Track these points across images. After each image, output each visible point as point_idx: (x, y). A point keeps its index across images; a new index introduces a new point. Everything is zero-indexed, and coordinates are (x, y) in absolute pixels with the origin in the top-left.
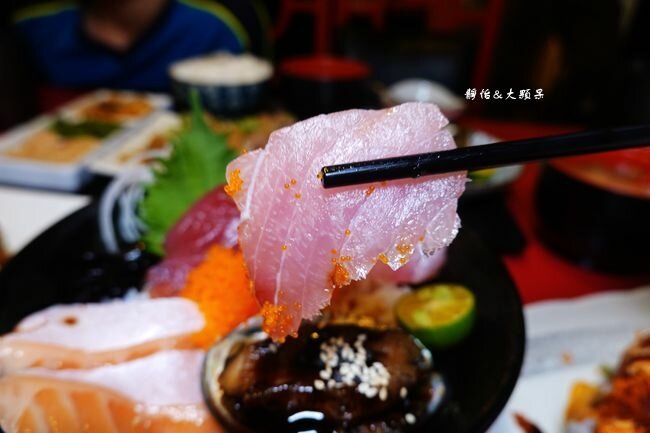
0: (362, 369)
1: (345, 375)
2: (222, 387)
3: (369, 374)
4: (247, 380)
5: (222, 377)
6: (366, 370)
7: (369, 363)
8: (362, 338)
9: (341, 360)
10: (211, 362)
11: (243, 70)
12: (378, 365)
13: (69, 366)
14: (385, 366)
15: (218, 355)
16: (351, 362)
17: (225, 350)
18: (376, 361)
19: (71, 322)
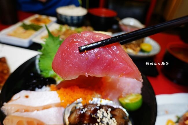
0: (109, 120)
1: (104, 121)
2: (69, 121)
3: (111, 122)
4: (76, 120)
5: (69, 118)
6: (110, 120)
7: (111, 118)
8: (110, 110)
9: (103, 116)
10: (66, 112)
11: (79, 12)
12: (114, 119)
13: (26, 111)
14: (116, 119)
15: (68, 110)
16: (106, 117)
17: (70, 108)
18: (113, 117)
19: (27, 97)
